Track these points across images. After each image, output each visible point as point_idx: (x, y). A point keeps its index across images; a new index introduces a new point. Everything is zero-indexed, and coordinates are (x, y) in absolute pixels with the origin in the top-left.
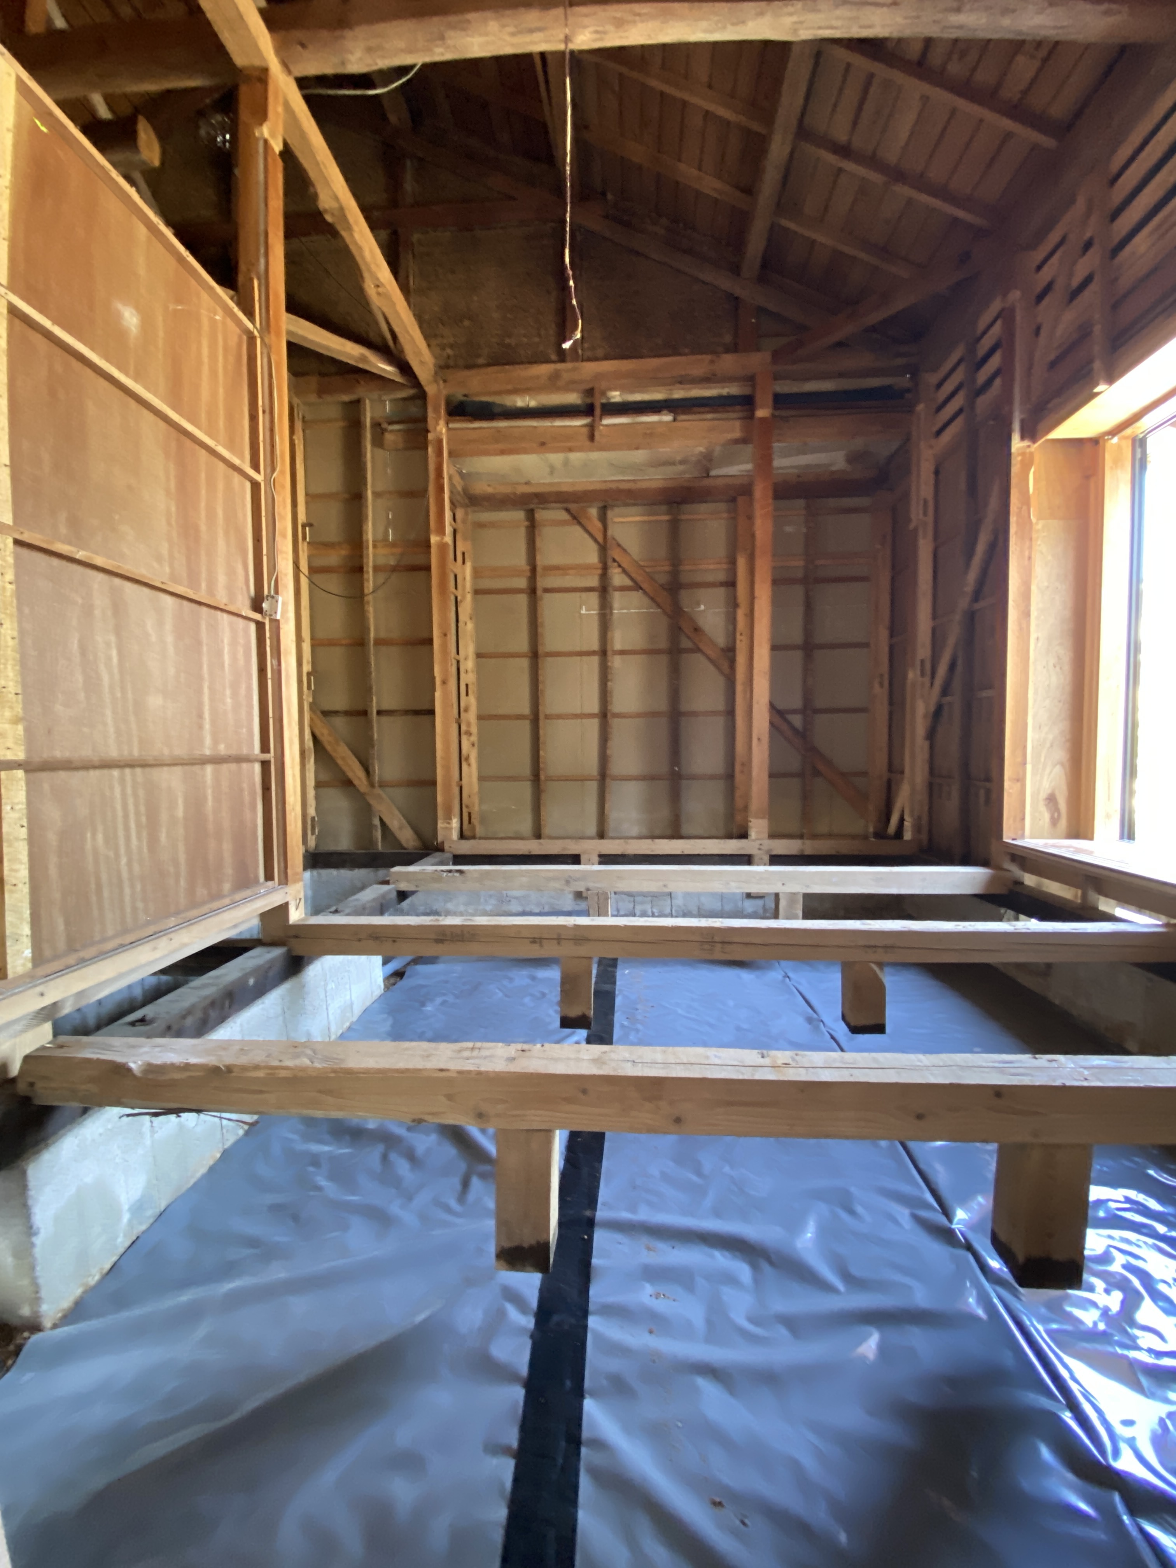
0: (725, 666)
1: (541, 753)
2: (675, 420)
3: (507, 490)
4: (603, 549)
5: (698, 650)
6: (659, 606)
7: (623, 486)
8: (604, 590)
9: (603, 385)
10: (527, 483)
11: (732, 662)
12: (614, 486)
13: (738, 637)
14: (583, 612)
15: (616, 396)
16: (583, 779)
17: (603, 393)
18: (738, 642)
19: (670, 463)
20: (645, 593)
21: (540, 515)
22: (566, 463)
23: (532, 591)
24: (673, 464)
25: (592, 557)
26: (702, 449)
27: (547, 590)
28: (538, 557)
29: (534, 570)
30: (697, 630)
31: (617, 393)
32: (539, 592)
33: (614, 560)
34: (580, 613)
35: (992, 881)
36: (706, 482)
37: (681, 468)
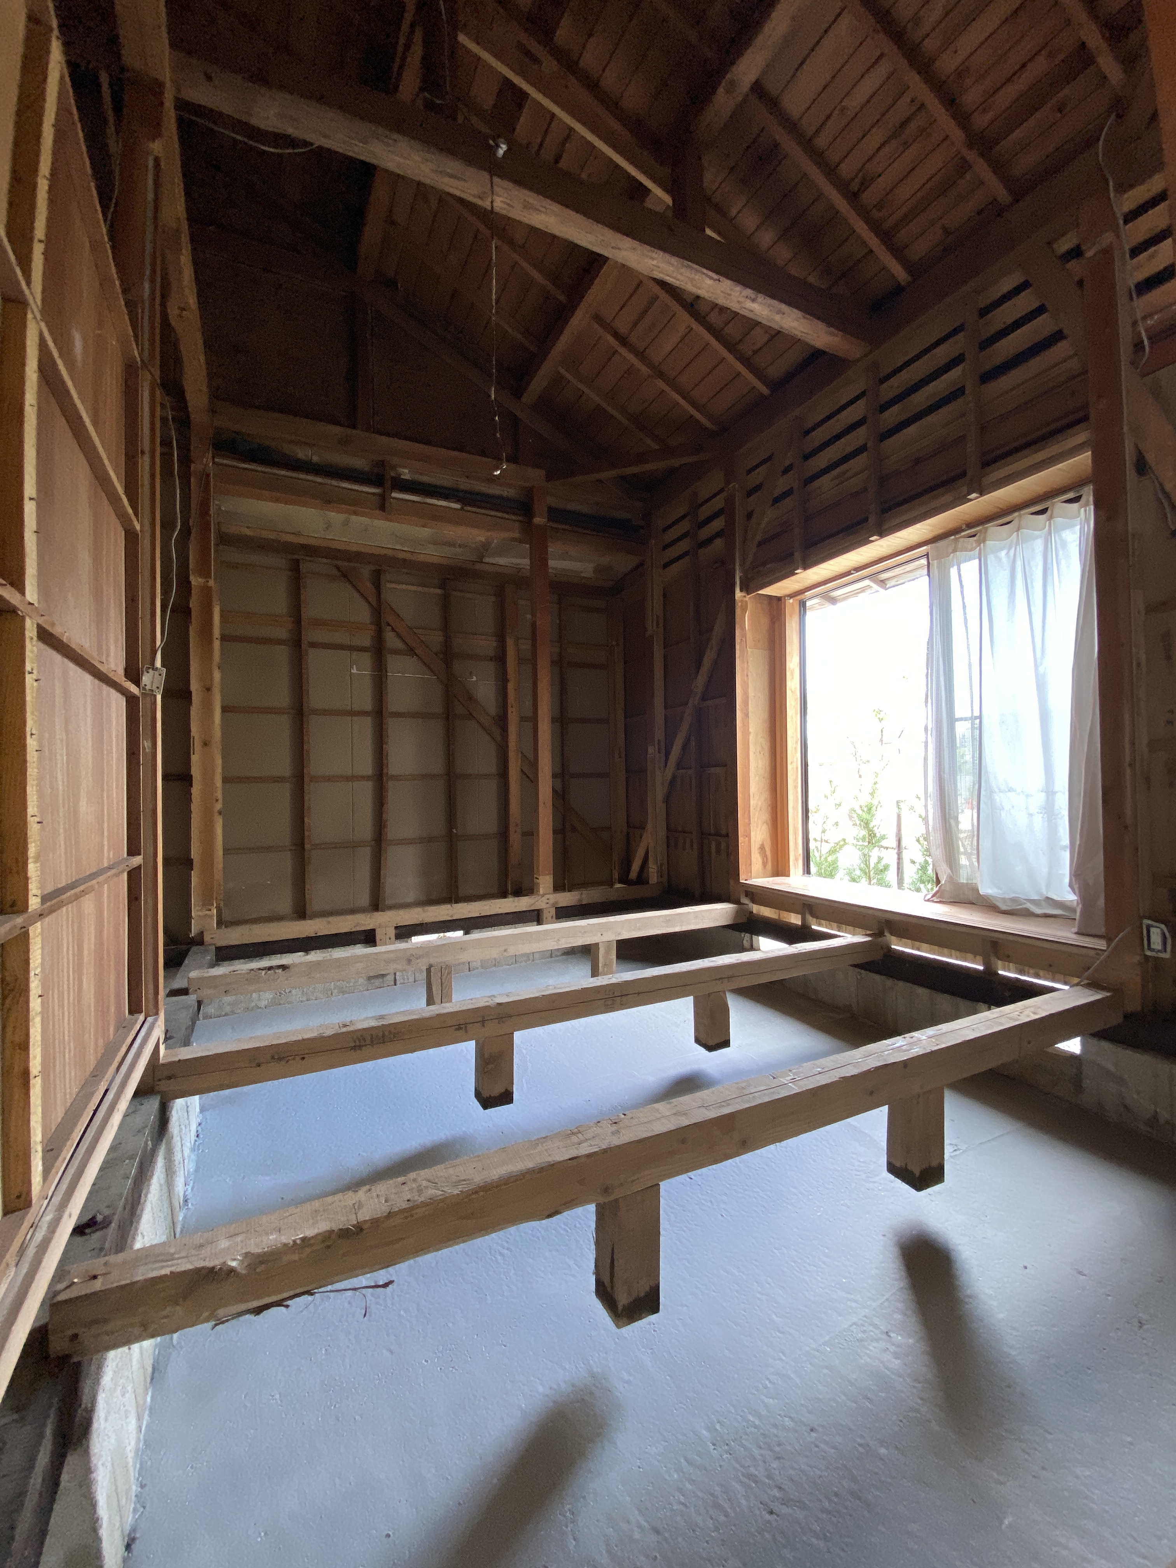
0: (497, 732)
1: (306, 820)
2: (462, 509)
3: (272, 536)
4: (377, 611)
5: (470, 716)
6: (433, 672)
7: (402, 555)
8: (379, 651)
9: (395, 460)
10: (297, 534)
11: (504, 729)
12: (390, 553)
13: (510, 710)
14: (354, 671)
15: (406, 474)
16: (354, 845)
17: (394, 467)
18: (509, 712)
19: (451, 544)
20: (420, 658)
21: (304, 567)
22: (346, 523)
23: (296, 643)
24: (454, 546)
25: (364, 615)
26: (483, 539)
27: (313, 645)
28: (303, 610)
29: (298, 621)
30: (471, 699)
31: (406, 471)
32: (304, 646)
33: (389, 625)
34: (351, 673)
35: (738, 913)
36: (478, 566)
37: (458, 550)
